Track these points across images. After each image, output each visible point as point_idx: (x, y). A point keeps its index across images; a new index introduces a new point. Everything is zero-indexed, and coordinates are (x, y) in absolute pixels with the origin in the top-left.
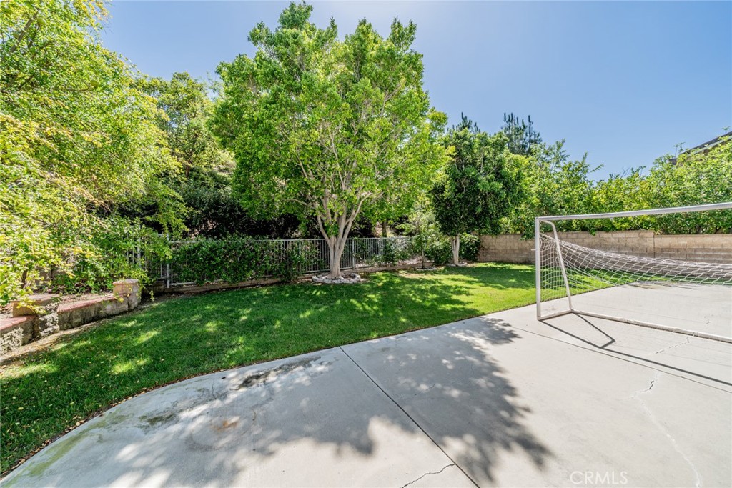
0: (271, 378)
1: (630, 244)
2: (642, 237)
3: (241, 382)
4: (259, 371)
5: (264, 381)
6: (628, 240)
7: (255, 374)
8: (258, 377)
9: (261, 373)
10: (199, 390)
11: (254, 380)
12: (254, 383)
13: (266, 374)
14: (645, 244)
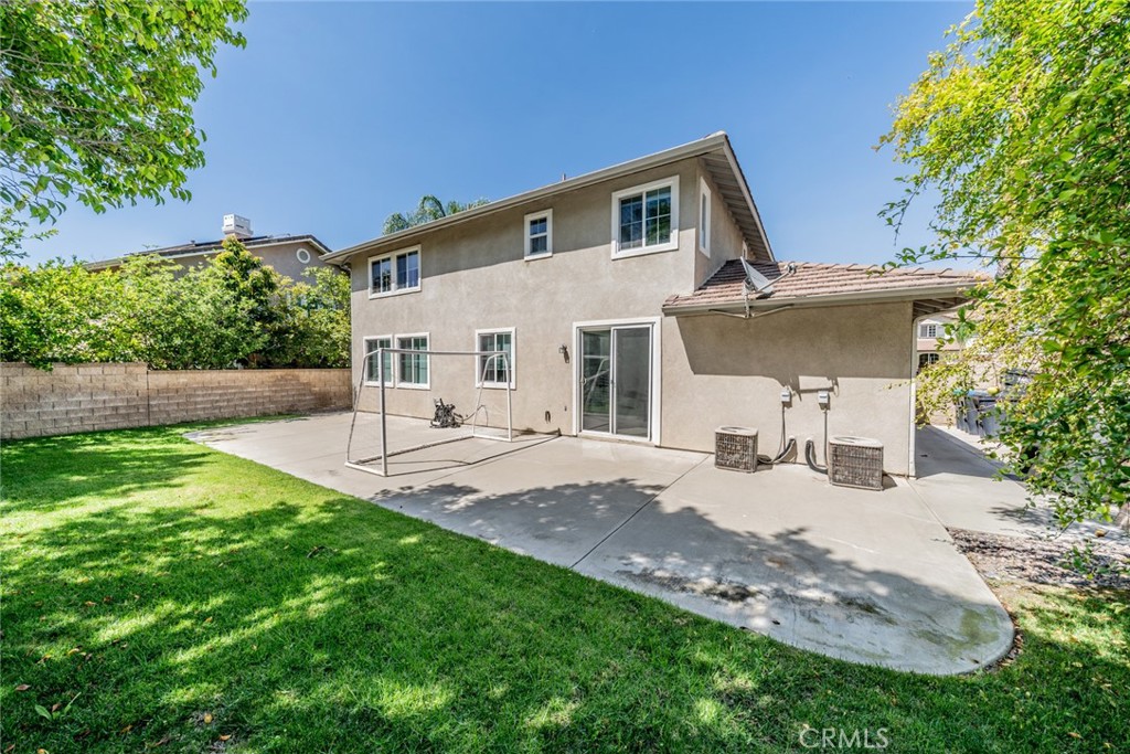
0: (707, 582)
1: (112, 385)
2: (131, 374)
3: (750, 600)
4: (717, 602)
5: (719, 583)
6: (107, 378)
7: (724, 601)
8: (724, 595)
9: (715, 598)
10: (816, 621)
11: (730, 592)
12: (735, 588)
13: (709, 592)
14: (135, 384)
